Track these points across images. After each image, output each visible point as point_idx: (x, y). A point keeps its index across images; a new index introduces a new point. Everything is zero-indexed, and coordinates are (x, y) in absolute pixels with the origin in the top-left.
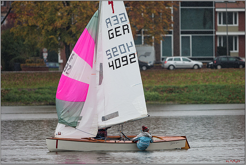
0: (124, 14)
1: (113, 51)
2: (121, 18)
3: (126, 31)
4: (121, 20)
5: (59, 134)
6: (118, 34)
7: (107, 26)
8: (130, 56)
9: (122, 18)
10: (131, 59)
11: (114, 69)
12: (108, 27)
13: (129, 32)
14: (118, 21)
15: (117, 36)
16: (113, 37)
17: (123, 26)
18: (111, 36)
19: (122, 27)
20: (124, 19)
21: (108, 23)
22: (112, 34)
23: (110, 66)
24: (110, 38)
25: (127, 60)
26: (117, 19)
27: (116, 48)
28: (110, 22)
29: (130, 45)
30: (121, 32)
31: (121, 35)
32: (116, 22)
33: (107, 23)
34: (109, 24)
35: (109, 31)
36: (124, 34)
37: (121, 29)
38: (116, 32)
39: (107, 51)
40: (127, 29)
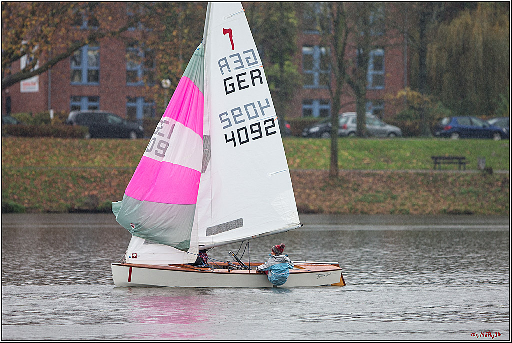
0: (252, 51)
1: (233, 114)
2: (247, 59)
3: (257, 81)
4: (248, 62)
5: (133, 257)
6: (243, 85)
7: (222, 71)
8: (265, 124)
9: (250, 58)
10: (267, 129)
11: (235, 146)
12: (223, 74)
13: (262, 83)
14: (242, 64)
15: (241, 88)
16: (234, 91)
17: (252, 72)
18: (230, 89)
19: (249, 74)
20: (252, 61)
21: (224, 66)
22: (232, 85)
23: (227, 141)
24: (228, 93)
25: (260, 130)
26: (240, 61)
27: (239, 109)
28: (227, 65)
29: (264, 104)
30: (249, 82)
31: (248, 87)
32: (239, 65)
33: (222, 67)
34: (225, 69)
35: (225, 81)
36: (254, 85)
37: (248, 78)
38: (239, 82)
39: (223, 114)
40: (259, 77)
